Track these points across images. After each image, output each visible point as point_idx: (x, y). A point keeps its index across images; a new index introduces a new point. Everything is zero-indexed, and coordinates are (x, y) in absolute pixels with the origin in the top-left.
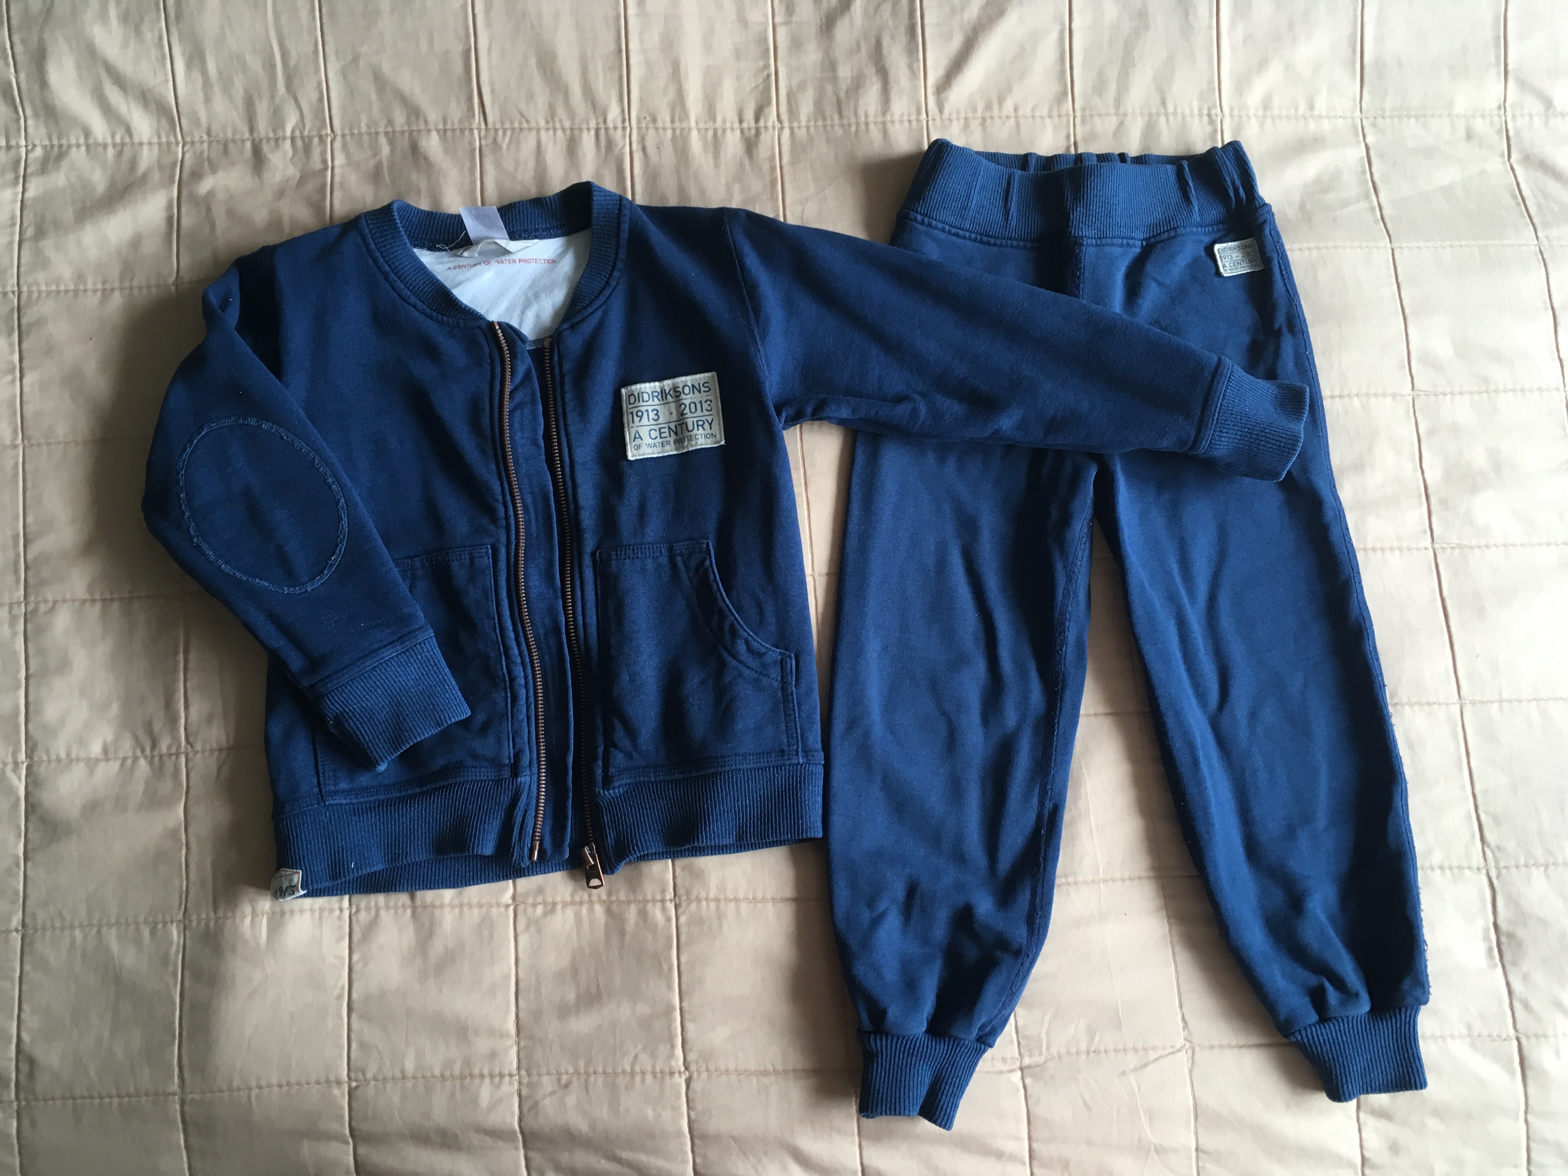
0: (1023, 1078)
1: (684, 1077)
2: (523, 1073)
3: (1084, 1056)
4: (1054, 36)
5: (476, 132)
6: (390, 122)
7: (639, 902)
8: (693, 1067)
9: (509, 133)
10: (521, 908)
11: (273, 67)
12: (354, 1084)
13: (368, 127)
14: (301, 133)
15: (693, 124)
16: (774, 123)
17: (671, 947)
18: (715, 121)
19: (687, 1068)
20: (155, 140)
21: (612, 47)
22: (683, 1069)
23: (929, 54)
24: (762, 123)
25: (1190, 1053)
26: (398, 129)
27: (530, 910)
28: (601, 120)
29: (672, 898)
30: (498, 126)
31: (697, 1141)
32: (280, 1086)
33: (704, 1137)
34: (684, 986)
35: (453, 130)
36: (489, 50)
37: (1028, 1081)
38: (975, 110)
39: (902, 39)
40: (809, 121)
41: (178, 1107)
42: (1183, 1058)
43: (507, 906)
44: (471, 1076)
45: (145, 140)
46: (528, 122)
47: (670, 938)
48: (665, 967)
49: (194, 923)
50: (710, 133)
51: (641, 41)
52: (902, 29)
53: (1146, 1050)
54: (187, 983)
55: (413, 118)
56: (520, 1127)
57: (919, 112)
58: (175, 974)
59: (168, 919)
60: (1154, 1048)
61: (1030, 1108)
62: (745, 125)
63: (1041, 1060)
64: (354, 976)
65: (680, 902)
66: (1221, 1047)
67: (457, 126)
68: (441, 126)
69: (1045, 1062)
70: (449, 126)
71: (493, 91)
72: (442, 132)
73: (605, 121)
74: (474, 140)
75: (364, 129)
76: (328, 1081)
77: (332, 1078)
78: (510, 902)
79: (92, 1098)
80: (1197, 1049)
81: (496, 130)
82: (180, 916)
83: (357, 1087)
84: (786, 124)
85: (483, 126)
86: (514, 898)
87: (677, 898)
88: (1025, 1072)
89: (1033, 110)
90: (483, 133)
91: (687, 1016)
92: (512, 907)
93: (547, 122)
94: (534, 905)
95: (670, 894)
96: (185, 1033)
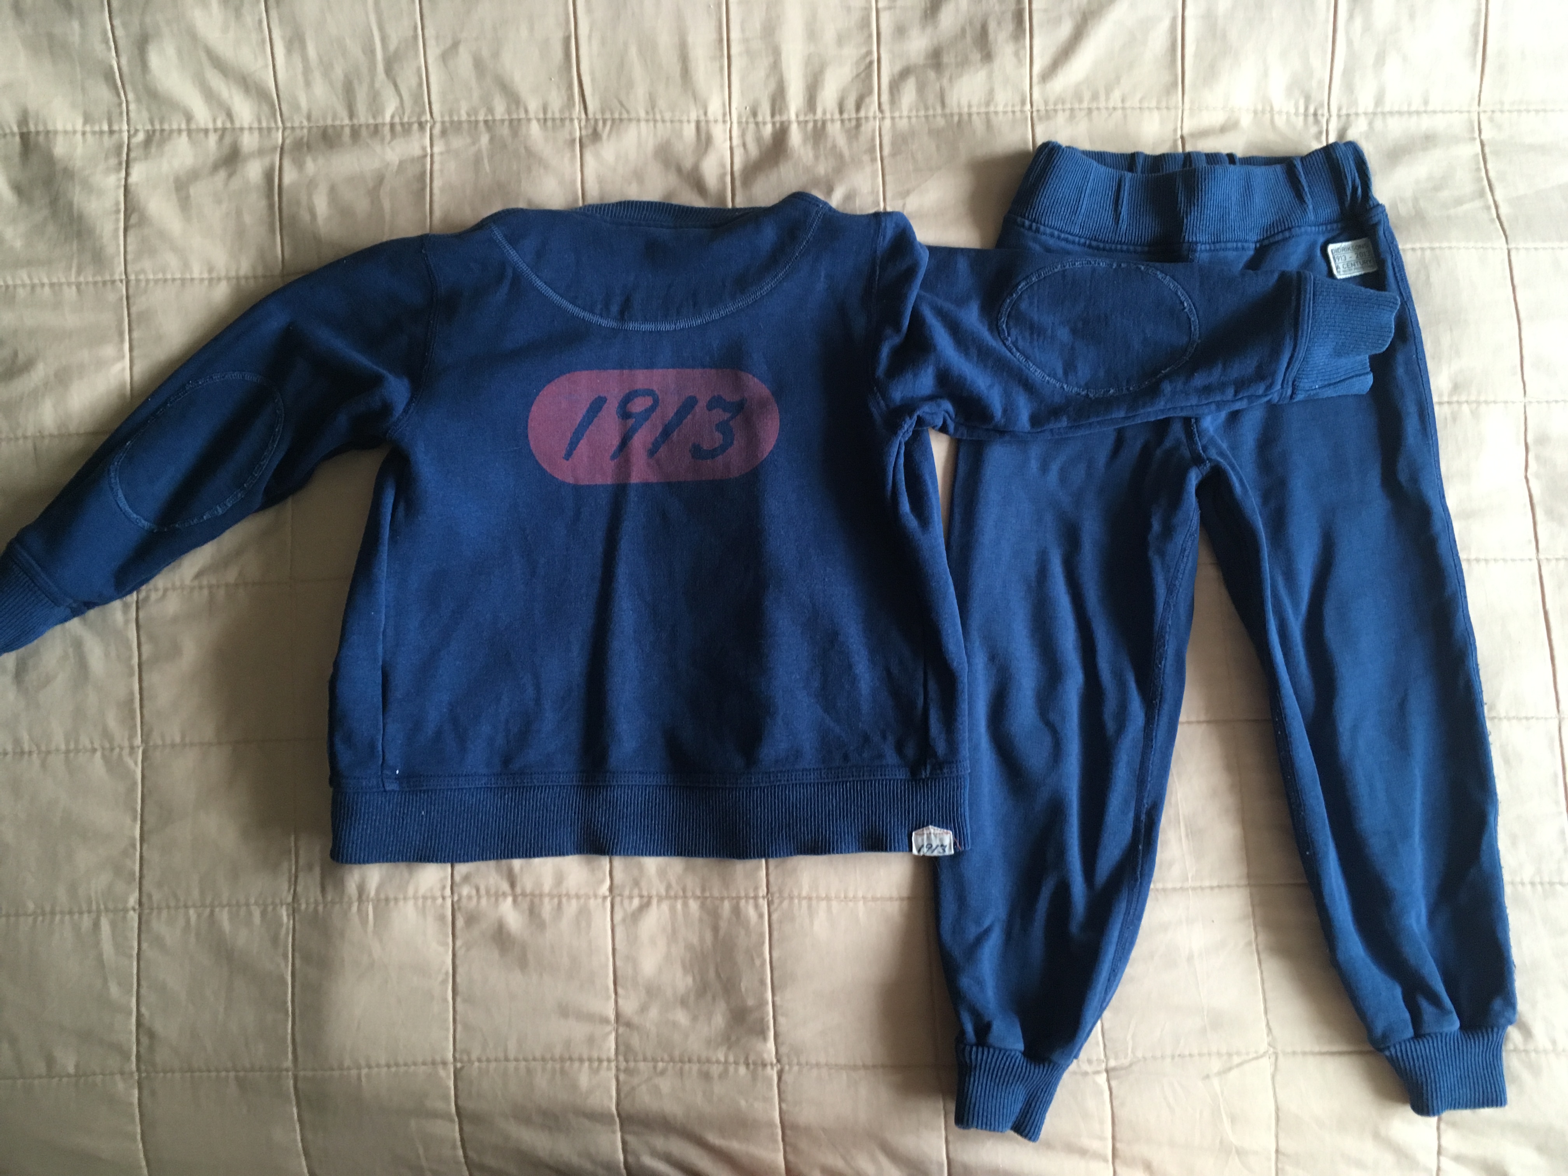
0: (1108, 1080)
1: (775, 1069)
2: (621, 1058)
3: (1169, 1060)
4: (1166, 24)
5: (576, 122)
6: (490, 110)
7: (733, 898)
8: (785, 1060)
9: (609, 123)
10: (618, 899)
11: (373, 52)
12: (459, 1065)
13: (468, 115)
14: (401, 119)
15: (793, 117)
16: (875, 112)
17: (763, 943)
18: (815, 113)
19: (778, 1061)
20: (256, 125)
21: (714, 36)
22: (775, 1061)
23: (1036, 42)
24: (862, 114)
25: (1273, 1059)
26: (498, 117)
27: (626, 902)
28: (701, 112)
29: (765, 894)
30: (599, 116)
31: (788, 1132)
32: (388, 1066)
33: (795, 1127)
34: (776, 982)
35: (553, 120)
36: (590, 37)
37: (1114, 1083)
38: (1081, 101)
39: (1009, 26)
40: (910, 110)
41: (291, 1082)
42: (1266, 1064)
43: (605, 898)
44: (571, 1059)
45: (246, 125)
46: (628, 112)
47: (762, 935)
48: (758, 962)
49: (303, 907)
50: (810, 125)
51: (743, 30)
52: (1009, 16)
53: (1230, 1055)
54: (298, 965)
55: (513, 107)
56: (617, 1109)
57: (1023, 103)
58: (285, 956)
59: (278, 901)
60: (1238, 1053)
61: (1115, 1110)
62: (846, 116)
63: (1125, 1062)
64: (458, 962)
65: (772, 900)
66: (1304, 1054)
67: (557, 115)
68: (541, 116)
69: (1131, 1065)
70: (549, 115)
71: (593, 80)
72: (542, 121)
73: (706, 114)
74: (575, 130)
75: (464, 117)
76: (434, 1063)
77: (438, 1058)
78: (607, 893)
79: (209, 1071)
80: (1281, 1057)
81: (596, 121)
82: (290, 899)
83: (462, 1068)
84: (888, 114)
85: (583, 116)
86: (611, 889)
87: (769, 895)
88: (1112, 1074)
89: (1141, 101)
90: (583, 123)
91: (779, 1011)
92: (609, 900)
93: (647, 113)
94: (631, 898)
95: (763, 891)
96: (297, 1011)
